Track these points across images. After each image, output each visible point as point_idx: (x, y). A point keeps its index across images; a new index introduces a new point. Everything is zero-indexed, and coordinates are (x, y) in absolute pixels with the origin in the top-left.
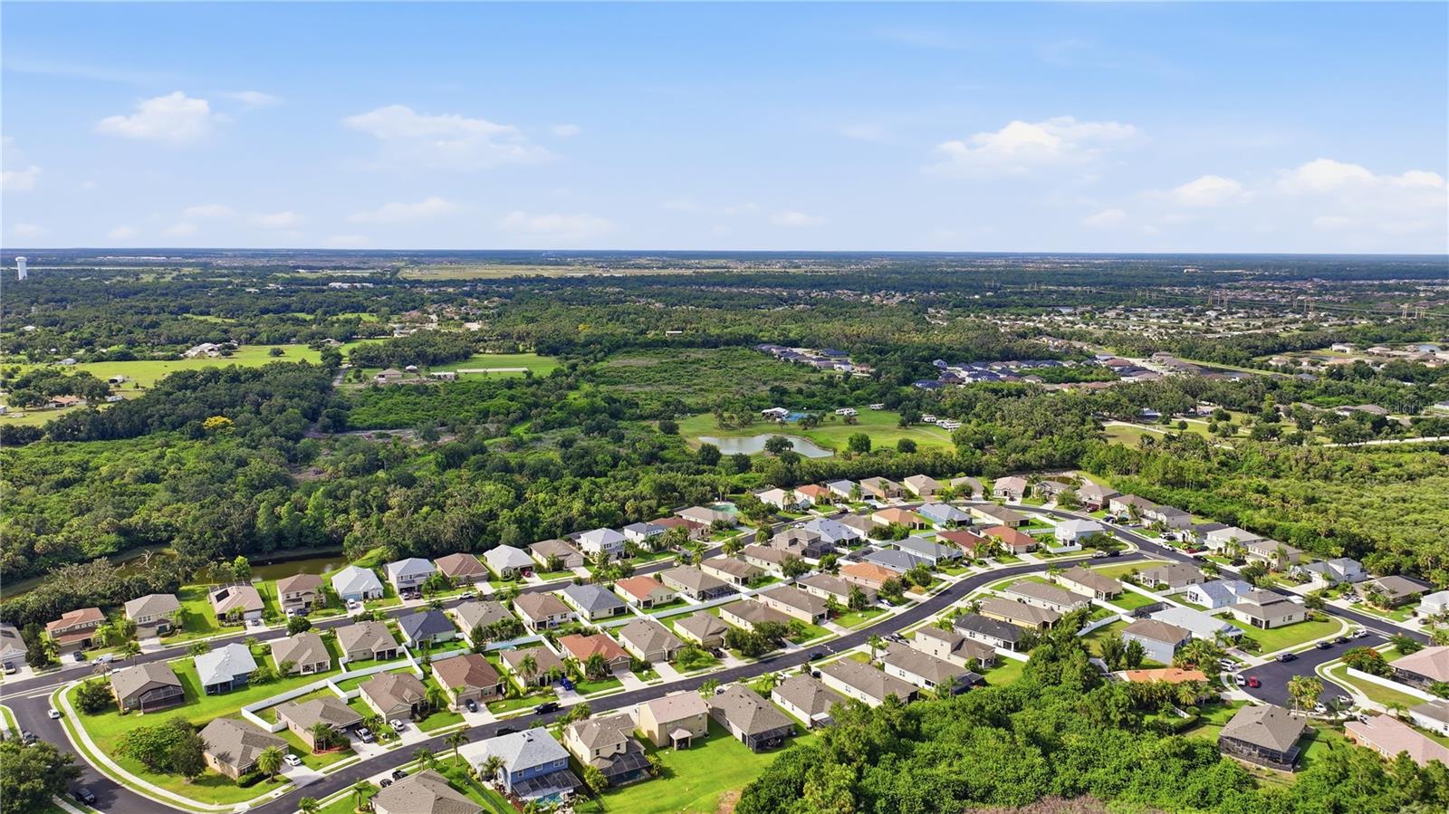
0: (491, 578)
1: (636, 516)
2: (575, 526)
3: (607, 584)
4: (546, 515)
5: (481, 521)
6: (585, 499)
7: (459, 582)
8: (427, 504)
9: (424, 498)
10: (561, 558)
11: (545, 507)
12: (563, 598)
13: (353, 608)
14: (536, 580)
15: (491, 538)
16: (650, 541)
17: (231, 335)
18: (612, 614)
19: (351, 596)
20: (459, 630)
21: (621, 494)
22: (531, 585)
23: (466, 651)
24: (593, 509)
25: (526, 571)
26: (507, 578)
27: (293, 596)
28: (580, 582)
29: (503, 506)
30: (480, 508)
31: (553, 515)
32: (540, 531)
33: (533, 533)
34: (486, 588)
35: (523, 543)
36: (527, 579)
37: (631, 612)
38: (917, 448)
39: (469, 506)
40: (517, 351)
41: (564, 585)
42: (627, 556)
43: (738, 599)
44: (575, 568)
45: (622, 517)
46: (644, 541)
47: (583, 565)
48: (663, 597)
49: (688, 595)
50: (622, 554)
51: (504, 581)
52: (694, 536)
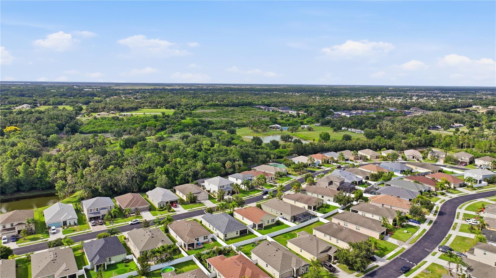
0: (151, 209)
1: (232, 170)
2: (200, 175)
3: (228, 211)
4: (182, 171)
5: (144, 173)
6: (203, 161)
7: (131, 212)
8: (112, 164)
9: (111, 161)
10: (195, 195)
11: (181, 165)
12: (201, 222)
13: (54, 233)
14: (180, 210)
15: (150, 183)
16: (246, 183)
17: (37, 102)
18: (239, 235)
19: (54, 224)
20: (129, 252)
21: (222, 159)
22: (178, 213)
23: (134, 273)
24: (208, 166)
25: (173, 203)
26: (162, 209)
27: (8, 226)
28: (211, 211)
29: (157, 165)
30: (144, 166)
31: (186, 170)
32: (179, 178)
33: (175, 180)
34: (147, 216)
35: (171, 186)
36: (175, 209)
37: (251, 233)
38: (352, 138)
39: (137, 165)
40: (157, 108)
41: (200, 213)
42: (233, 193)
43: (318, 221)
44: (204, 201)
45: (225, 169)
46: (242, 184)
47: (208, 199)
48: (268, 221)
49: (284, 219)
50: (231, 192)
51: (160, 211)
52: (267, 180)
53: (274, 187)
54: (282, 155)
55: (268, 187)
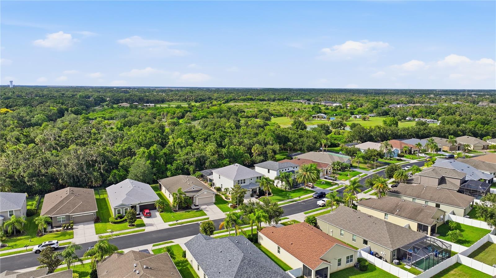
0: (101, 217)
1: (262, 158)
2: (207, 164)
3: (247, 229)
10: (190, 196)
11: (181, 147)
12: (185, 254)
14: (156, 223)
16: (285, 178)
21: (246, 141)
22: (147, 229)
24: (224, 151)
26: (120, 219)
31: (187, 154)
33: (167, 169)
36: (145, 220)
39: (112, 146)
40: (186, 102)
41: (190, 230)
42: (262, 193)
43: (458, 264)
44: (206, 206)
45: (251, 157)
46: (277, 178)
47: (215, 204)
48: (340, 260)
49: (370, 254)
50: (258, 191)
51: (115, 223)
52: (321, 174)
53: (332, 185)
54: (336, 142)
55: (324, 186)
